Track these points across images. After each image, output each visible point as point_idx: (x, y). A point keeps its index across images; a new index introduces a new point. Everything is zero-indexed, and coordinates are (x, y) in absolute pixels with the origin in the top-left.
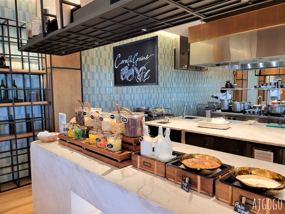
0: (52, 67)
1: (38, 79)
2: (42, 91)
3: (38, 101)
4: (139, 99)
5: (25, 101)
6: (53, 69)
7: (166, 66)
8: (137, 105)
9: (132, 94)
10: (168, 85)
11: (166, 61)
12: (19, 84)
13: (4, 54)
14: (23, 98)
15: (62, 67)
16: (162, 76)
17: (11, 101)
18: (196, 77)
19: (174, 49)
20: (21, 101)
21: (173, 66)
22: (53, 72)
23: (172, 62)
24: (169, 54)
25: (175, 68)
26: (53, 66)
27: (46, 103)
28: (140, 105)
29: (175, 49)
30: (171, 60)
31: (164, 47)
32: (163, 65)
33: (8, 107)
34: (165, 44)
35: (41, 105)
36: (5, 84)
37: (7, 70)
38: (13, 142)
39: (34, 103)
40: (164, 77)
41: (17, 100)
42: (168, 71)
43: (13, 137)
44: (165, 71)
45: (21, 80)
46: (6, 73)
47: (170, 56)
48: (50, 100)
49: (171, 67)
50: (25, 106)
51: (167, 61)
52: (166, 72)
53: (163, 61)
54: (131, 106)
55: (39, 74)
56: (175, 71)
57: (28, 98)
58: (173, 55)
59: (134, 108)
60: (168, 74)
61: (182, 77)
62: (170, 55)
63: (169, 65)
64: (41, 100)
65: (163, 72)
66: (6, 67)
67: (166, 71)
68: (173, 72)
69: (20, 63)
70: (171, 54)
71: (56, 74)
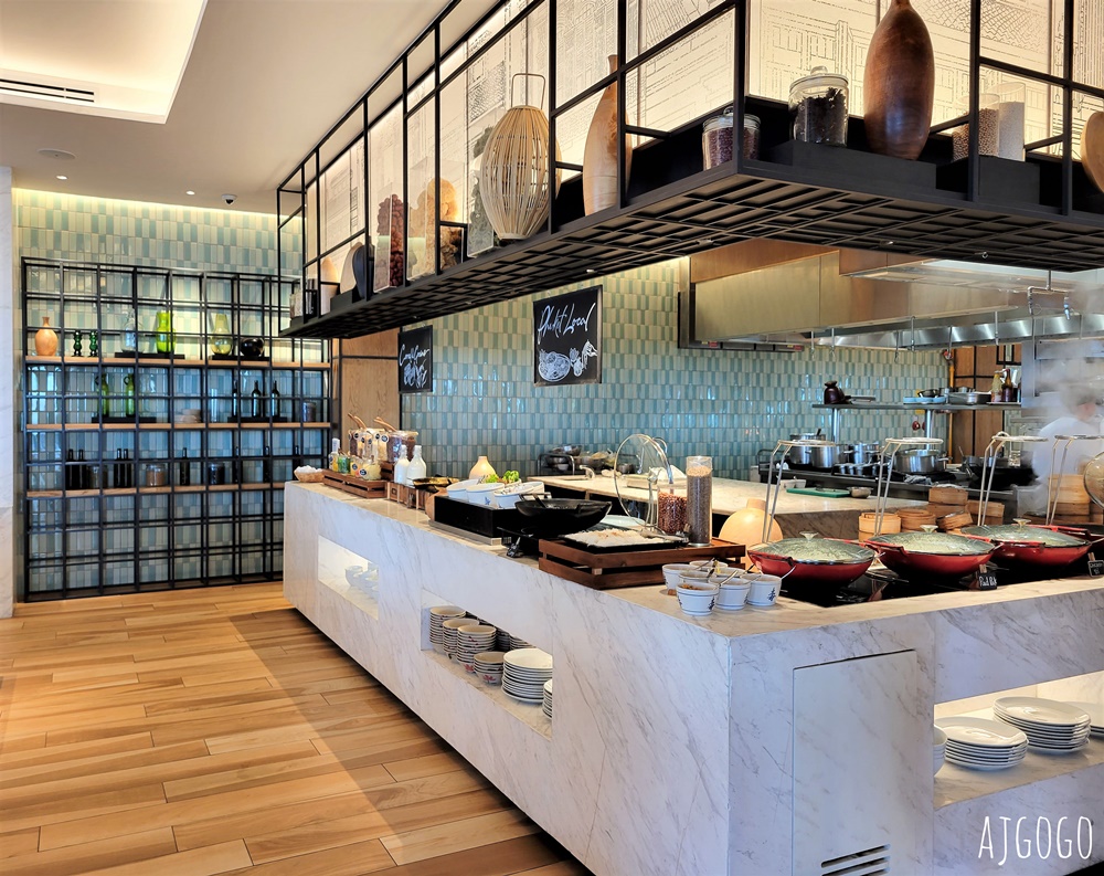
0: (341, 357)
1: (320, 379)
2: (325, 402)
3: (314, 421)
4: (556, 426)
5: (294, 420)
6: (344, 360)
7: (646, 342)
8: (551, 442)
9: (537, 416)
10: (655, 392)
11: (647, 328)
12: (285, 387)
13: (263, 337)
14: (290, 416)
15: (361, 355)
16: (635, 367)
17: (267, 420)
18: (762, 371)
19: (675, 295)
20: (285, 420)
21: (671, 339)
22: (344, 365)
23: (671, 330)
24: (659, 308)
25: (679, 347)
26: (344, 353)
27: (328, 425)
28: (560, 442)
29: (679, 294)
30: (667, 324)
31: (640, 292)
32: (639, 337)
33: (264, 431)
34: (643, 284)
35: (322, 430)
36: (261, 389)
37: (265, 364)
38: (268, 494)
39: (306, 425)
40: (639, 371)
41: (277, 419)
42: (655, 352)
43: (267, 486)
44: (643, 357)
45: (290, 380)
46: (263, 370)
47: (663, 313)
48: (336, 420)
49: (667, 343)
50: (293, 430)
51: (651, 327)
52: (647, 357)
53: (639, 327)
54: (533, 443)
55: (322, 370)
56: (679, 353)
57: (298, 416)
58: (671, 310)
59: (543, 450)
60: (655, 362)
61: (706, 369)
62: (663, 310)
63: (659, 337)
64: (322, 421)
65: (639, 357)
66: (263, 359)
67: (647, 353)
68: (674, 358)
69: (290, 349)
70: (667, 308)
71: (348, 367)
